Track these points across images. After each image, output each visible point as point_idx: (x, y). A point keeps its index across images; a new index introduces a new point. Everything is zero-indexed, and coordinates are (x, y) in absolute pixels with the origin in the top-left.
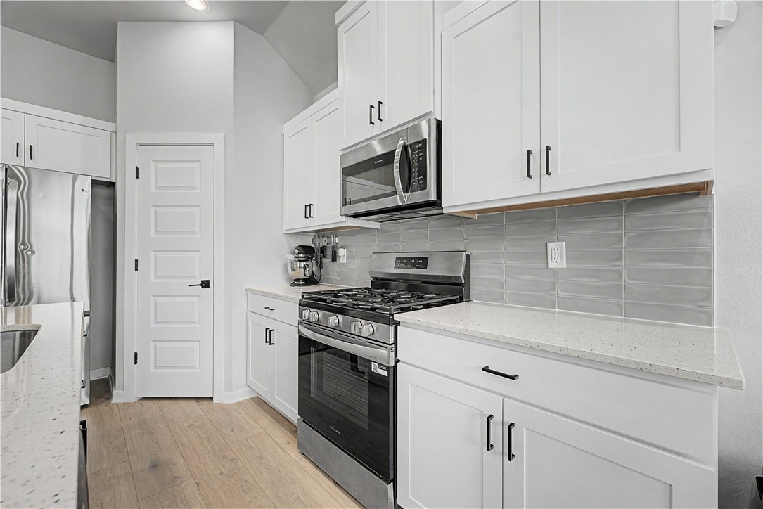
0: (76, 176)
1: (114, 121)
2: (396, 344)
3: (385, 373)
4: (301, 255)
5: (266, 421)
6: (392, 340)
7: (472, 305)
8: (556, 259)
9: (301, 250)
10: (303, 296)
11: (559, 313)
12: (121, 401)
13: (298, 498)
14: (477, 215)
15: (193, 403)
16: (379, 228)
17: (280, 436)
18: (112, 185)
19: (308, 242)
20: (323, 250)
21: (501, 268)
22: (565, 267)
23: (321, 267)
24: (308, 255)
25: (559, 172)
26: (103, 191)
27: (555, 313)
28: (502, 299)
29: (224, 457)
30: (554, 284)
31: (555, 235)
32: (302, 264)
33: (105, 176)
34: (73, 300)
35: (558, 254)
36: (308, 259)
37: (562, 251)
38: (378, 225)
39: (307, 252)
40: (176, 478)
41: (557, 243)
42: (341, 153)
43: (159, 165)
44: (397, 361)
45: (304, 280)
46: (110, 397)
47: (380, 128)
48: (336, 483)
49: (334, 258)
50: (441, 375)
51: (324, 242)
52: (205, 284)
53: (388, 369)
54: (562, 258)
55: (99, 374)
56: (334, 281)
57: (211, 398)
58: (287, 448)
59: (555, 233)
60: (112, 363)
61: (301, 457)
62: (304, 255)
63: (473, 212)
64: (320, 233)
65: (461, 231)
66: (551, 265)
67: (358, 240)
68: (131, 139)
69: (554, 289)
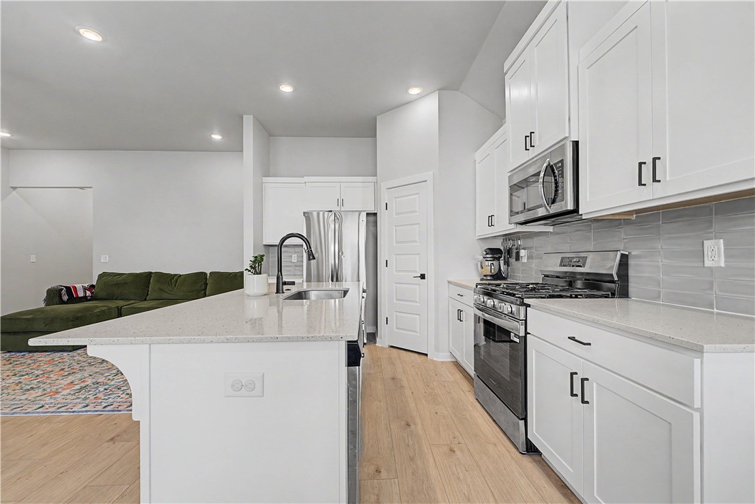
0: (360, 212)
1: (376, 175)
2: (526, 321)
3: (518, 340)
4: (488, 256)
5: (458, 376)
6: (522, 317)
7: (630, 302)
8: (713, 258)
9: (488, 251)
10: (477, 286)
11: (718, 314)
12: (380, 345)
13: (466, 418)
14: (635, 216)
15: (416, 355)
16: (552, 231)
17: (465, 385)
18: (375, 214)
19: (498, 244)
20: (509, 251)
21: (658, 266)
22: (723, 265)
23: (508, 266)
24: (495, 256)
25: (668, 179)
26: (372, 218)
27: (712, 313)
28: (659, 297)
29: (428, 386)
30: (712, 283)
31: (711, 233)
32: (490, 262)
33: (372, 210)
34: (359, 281)
35: (715, 252)
36: (494, 259)
37: (719, 249)
38: (550, 229)
39: (494, 253)
40: (402, 387)
41: (714, 240)
42: (509, 174)
43: (398, 200)
44: (526, 333)
45: (491, 276)
46: (375, 343)
47: (533, 153)
48: (494, 421)
49: (518, 258)
50: (553, 345)
51: (510, 244)
52: (423, 277)
53: (519, 337)
54: (719, 256)
55: (371, 330)
56: (518, 278)
57: (427, 355)
58: (467, 393)
59: (713, 230)
60: (376, 324)
61: (476, 401)
62: (491, 256)
63: (630, 213)
64: (507, 237)
65: (619, 231)
66: (708, 263)
67: (535, 242)
68: (384, 186)
69: (711, 288)
